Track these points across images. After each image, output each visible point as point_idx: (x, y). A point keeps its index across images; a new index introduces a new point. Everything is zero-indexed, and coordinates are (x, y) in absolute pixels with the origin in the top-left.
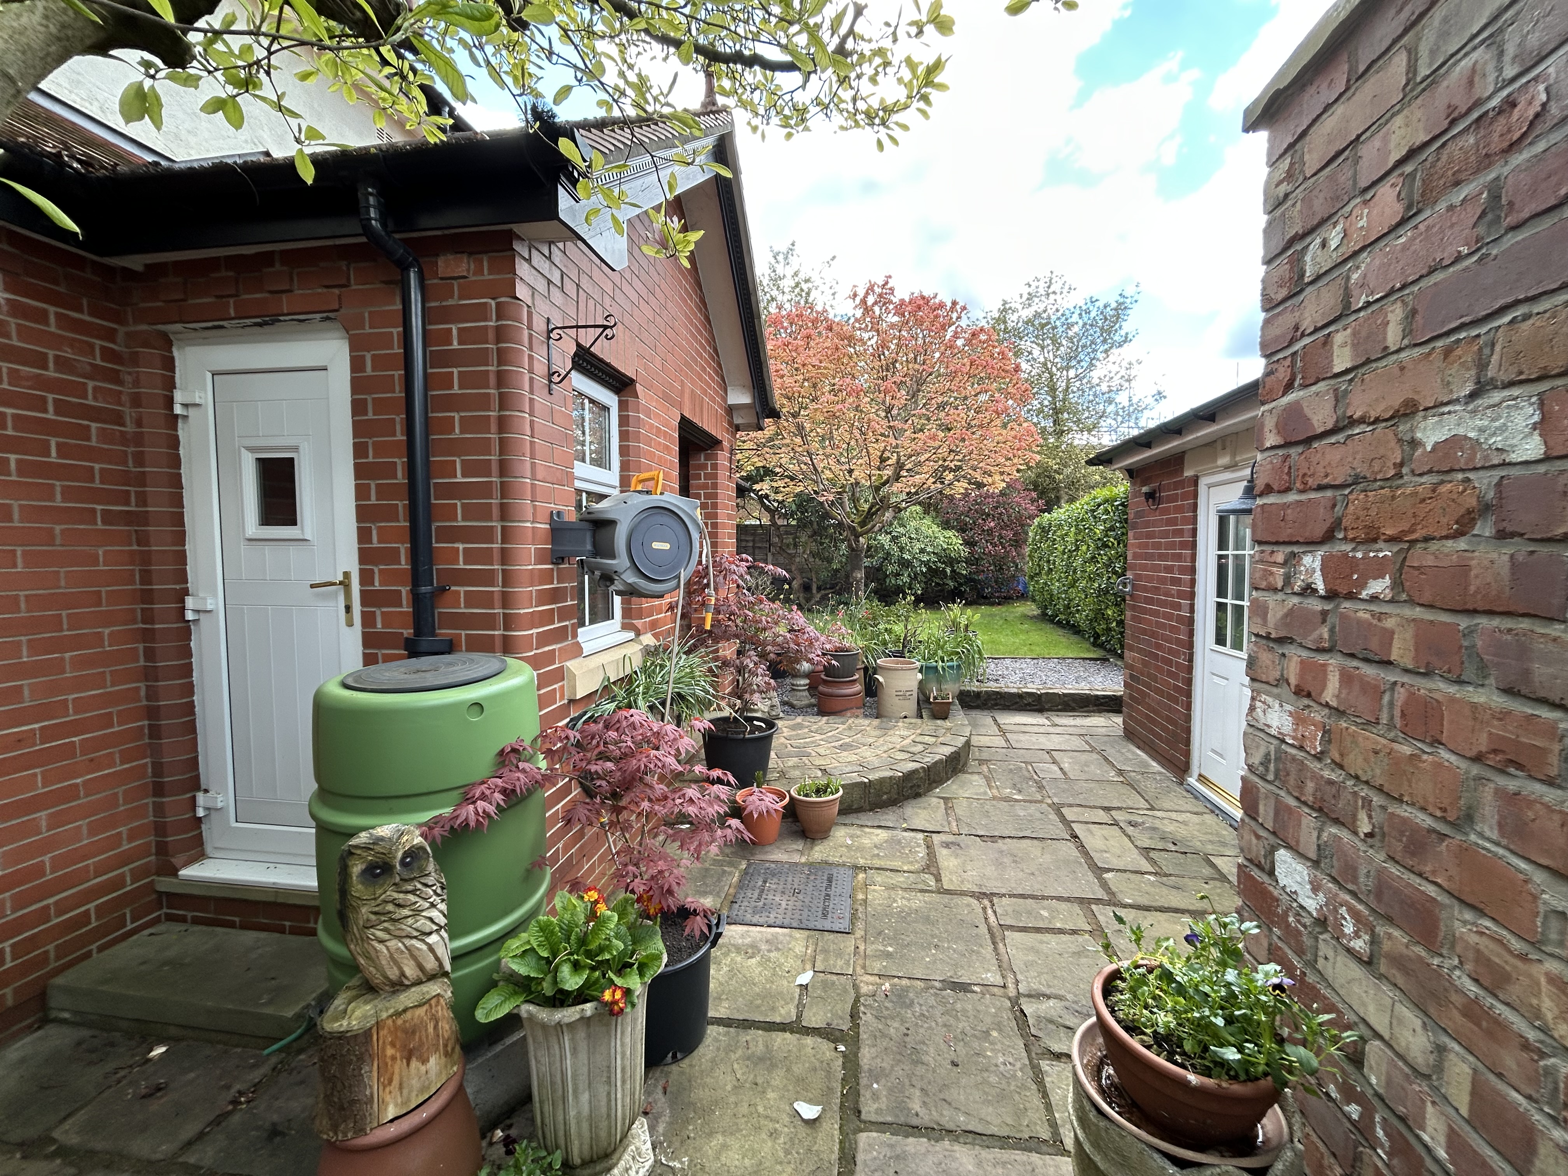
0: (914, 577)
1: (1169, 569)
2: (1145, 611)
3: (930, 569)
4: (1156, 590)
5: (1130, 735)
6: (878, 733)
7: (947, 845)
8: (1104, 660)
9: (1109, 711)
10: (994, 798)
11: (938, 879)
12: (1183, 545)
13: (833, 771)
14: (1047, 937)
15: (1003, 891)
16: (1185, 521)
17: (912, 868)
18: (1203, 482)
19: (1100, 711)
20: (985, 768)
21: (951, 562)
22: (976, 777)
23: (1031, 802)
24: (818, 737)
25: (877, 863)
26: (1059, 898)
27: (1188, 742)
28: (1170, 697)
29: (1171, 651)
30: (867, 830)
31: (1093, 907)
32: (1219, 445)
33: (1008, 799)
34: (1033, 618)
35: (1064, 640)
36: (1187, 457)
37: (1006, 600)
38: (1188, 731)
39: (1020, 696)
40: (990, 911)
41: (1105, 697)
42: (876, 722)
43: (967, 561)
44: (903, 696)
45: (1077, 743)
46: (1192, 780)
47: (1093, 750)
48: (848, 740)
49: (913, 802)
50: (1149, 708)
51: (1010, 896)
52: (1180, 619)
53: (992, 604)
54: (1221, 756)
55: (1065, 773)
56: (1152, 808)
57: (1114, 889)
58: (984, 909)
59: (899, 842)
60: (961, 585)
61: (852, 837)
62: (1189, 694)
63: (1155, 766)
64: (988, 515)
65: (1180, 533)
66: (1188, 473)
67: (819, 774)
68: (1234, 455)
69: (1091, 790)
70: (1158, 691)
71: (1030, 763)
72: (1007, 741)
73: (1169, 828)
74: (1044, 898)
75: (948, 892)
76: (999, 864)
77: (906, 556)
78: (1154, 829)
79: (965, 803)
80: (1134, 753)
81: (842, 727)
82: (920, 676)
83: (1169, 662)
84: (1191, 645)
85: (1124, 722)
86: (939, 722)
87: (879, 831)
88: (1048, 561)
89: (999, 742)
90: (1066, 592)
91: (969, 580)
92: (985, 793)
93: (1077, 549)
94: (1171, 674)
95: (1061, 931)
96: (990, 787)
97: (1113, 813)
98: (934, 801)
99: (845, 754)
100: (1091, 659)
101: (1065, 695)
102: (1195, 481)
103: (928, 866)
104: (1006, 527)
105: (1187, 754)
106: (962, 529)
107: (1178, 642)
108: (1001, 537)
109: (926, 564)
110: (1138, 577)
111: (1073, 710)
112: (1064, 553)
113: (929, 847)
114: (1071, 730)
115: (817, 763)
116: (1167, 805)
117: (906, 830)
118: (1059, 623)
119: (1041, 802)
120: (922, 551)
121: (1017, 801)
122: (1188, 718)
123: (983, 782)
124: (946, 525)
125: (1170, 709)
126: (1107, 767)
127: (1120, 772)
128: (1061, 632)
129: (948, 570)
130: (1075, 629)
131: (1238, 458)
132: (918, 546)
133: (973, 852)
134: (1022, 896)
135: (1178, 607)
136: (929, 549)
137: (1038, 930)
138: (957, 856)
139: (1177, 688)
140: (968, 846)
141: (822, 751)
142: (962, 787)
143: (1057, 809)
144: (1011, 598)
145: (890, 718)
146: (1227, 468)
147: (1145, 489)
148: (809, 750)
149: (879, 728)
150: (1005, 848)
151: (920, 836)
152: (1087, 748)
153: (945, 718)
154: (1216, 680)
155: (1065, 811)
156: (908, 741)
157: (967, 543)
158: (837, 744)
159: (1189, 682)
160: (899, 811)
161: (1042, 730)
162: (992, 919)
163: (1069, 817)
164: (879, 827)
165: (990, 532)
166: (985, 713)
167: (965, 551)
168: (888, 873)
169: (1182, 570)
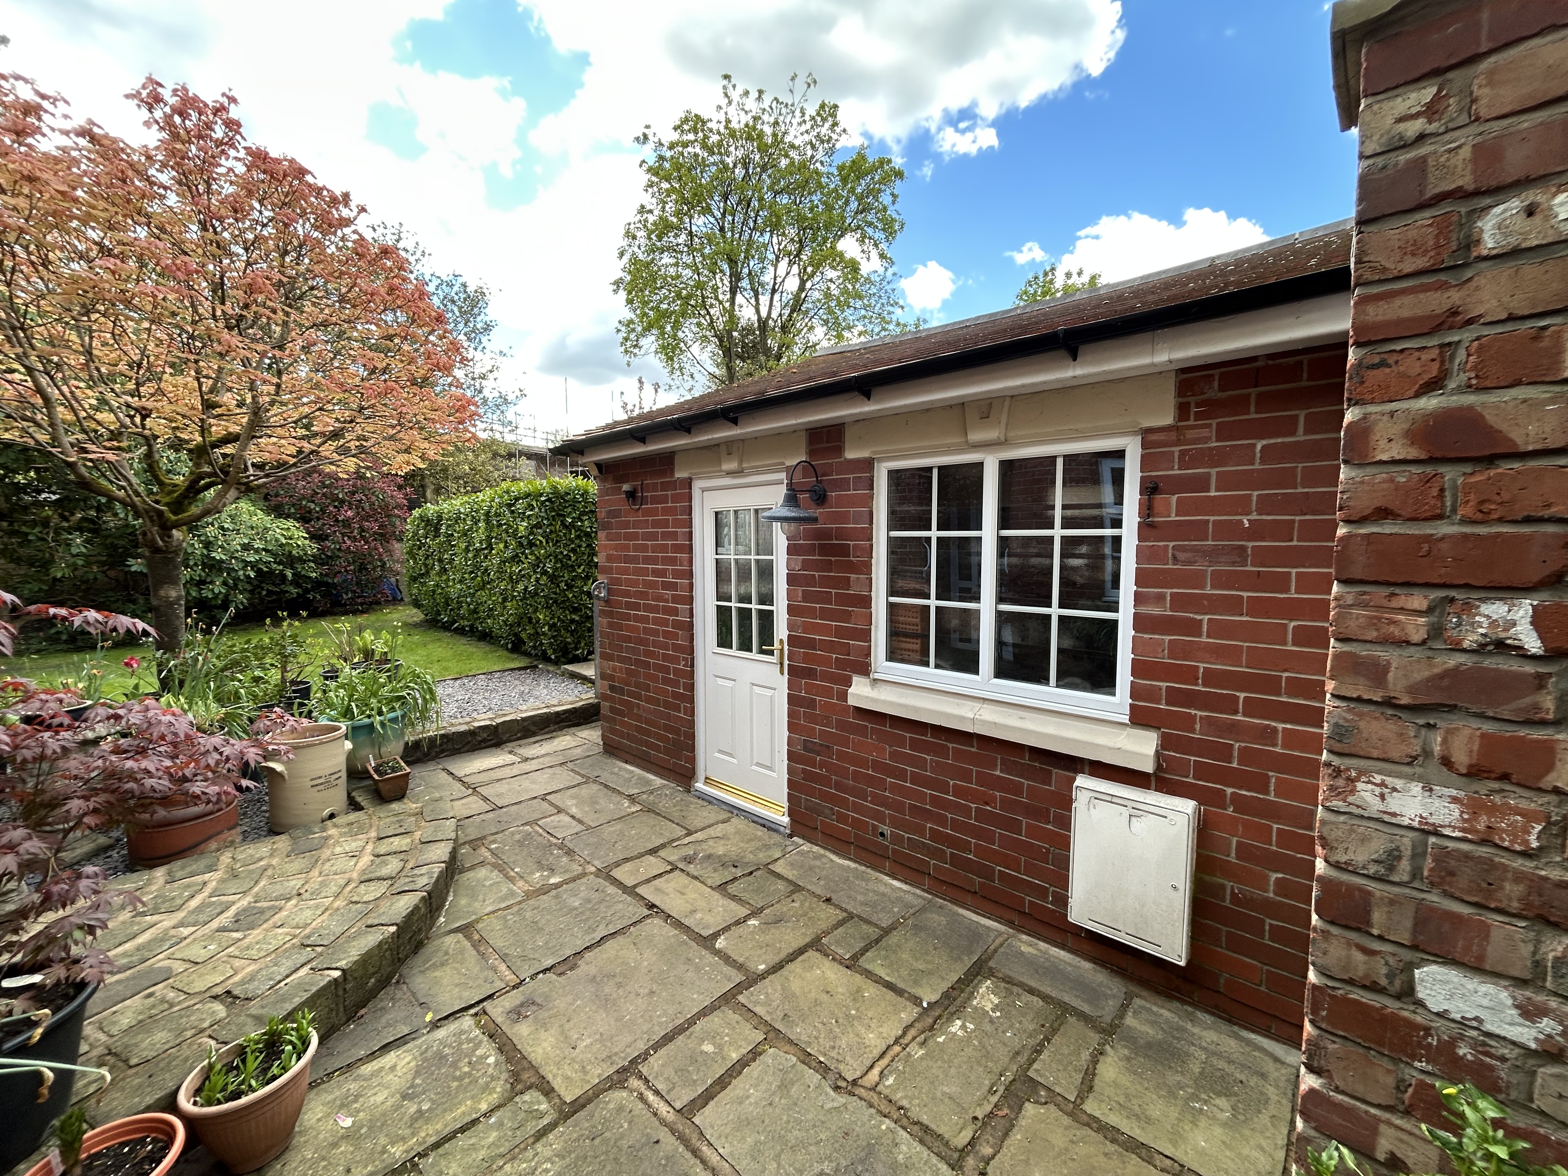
0: (233, 586)
1: (662, 573)
2: (627, 617)
3: (259, 572)
4: (643, 595)
5: (611, 749)
6: (298, 864)
7: (517, 1014)
8: (534, 668)
9: (569, 726)
10: (528, 895)
11: (548, 1091)
12: (678, 548)
13: (251, 988)
14: (738, 1087)
15: (641, 1046)
16: (678, 523)
17: (494, 1098)
18: (697, 485)
19: (561, 729)
20: (484, 852)
21: (291, 560)
22: (482, 873)
23: (574, 880)
24: (167, 922)
25: (430, 1132)
26: (704, 1012)
27: (692, 748)
28: (667, 705)
29: (666, 657)
30: (367, 1069)
31: (741, 998)
32: (723, 448)
33: (545, 890)
34: (416, 625)
35: (472, 649)
36: (677, 460)
37: (370, 606)
38: (692, 736)
39: (472, 733)
40: (651, 1097)
41: (565, 712)
42: (282, 842)
43: (316, 559)
44: (324, 784)
45: (565, 777)
46: (700, 785)
47: (587, 780)
48: (244, 903)
49: (418, 961)
50: (639, 718)
51: (657, 1046)
52: (677, 625)
53: (355, 612)
54: (730, 755)
55: (580, 822)
56: (689, 833)
57: (741, 960)
58: (642, 1098)
59: (441, 1057)
60: (307, 591)
61: (344, 1105)
62: (691, 700)
63: (658, 781)
64: (342, 502)
65: (674, 536)
66: (680, 474)
67: (220, 1009)
68: (741, 462)
69: (621, 832)
70: (649, 700)
71: (535, 822)
72: (485, 799)
73: (720, 849)
74: (691, 1022)
75: (579, 1105)
76: (606, 1003)
77: (218, 555)
78: (709, 857)
79: (495, 924)
80: (626, 770)
81: (213, 879)
82: (348, 745)
83: (667, 670)
84: (691, 650)
85: (604, 737)
86: (395, 806)
87: (390, 1058)
88: (440, 560)
89: (474, 805)
90: (473, 595)
91: (318, 584)
92: (512, 894)
93: (490, 547)
94: (666, 681)
95: (743, 1063)
96: (511, 880)
97: (662, 853)
98: (450, 941)
99: (256, 934)
100: (519, 669)
101: (524, 720)
102: (688, 483)
103: (516, 1077)
104: (367, 518)
105: (692, 760)
106: (304, 518)
107: (676, 648)
108: (362, 530)
109: (253, 565)
110: (614, 581)
111: (534, 734)
112: (467, 550)
113: (493, 1033)
114: (548, 761)
115: (199, 985)
116: (698, 823)
117: (435, 1025)
118: (460, 631)
119: (584, 874)
120: (246, 547)
121: (557, 886)
122: (692, 724)
123: (495, 875)
124: (278, 511)
125: (668, 717)
126: (617, 798)
127: (632, 798)
128: (464, 640)
129: (289, 574)
130: (485, 637)
131: (745, 465)
132: (237, 542)
133: (560, 1003)
134: (668, 1039)
135: (675, 612)
136: (258, 544)
137: (722, 1083)
138: (545, 1026)
139: (676, 695)
140: (547, 997)
141: (198, 952)
142: (474, 897)
143: (605, 874)
144: (378, 603)
145: (308, 829)
146: (730, 473)
147: (626, 487)
148: (160, 962)
149: (295, 852)
150: (593, 970)
151: (467, 1022)
152: (580, 779)
153: (400, 796)
154: (720, 681)
155: (617, 873)
156: (366, 860)
157: (313, 537)
158: (225, 919)
159: (691, 687)
160: (402, 993)
161: (515, 770)
162: (663, 1109)
163: (629, 882)
164: (386, 1048)
165: (347, 523)
166: (431, 766)
167: (312, 547)
168: (462, 1141)
169: (677, 574)
